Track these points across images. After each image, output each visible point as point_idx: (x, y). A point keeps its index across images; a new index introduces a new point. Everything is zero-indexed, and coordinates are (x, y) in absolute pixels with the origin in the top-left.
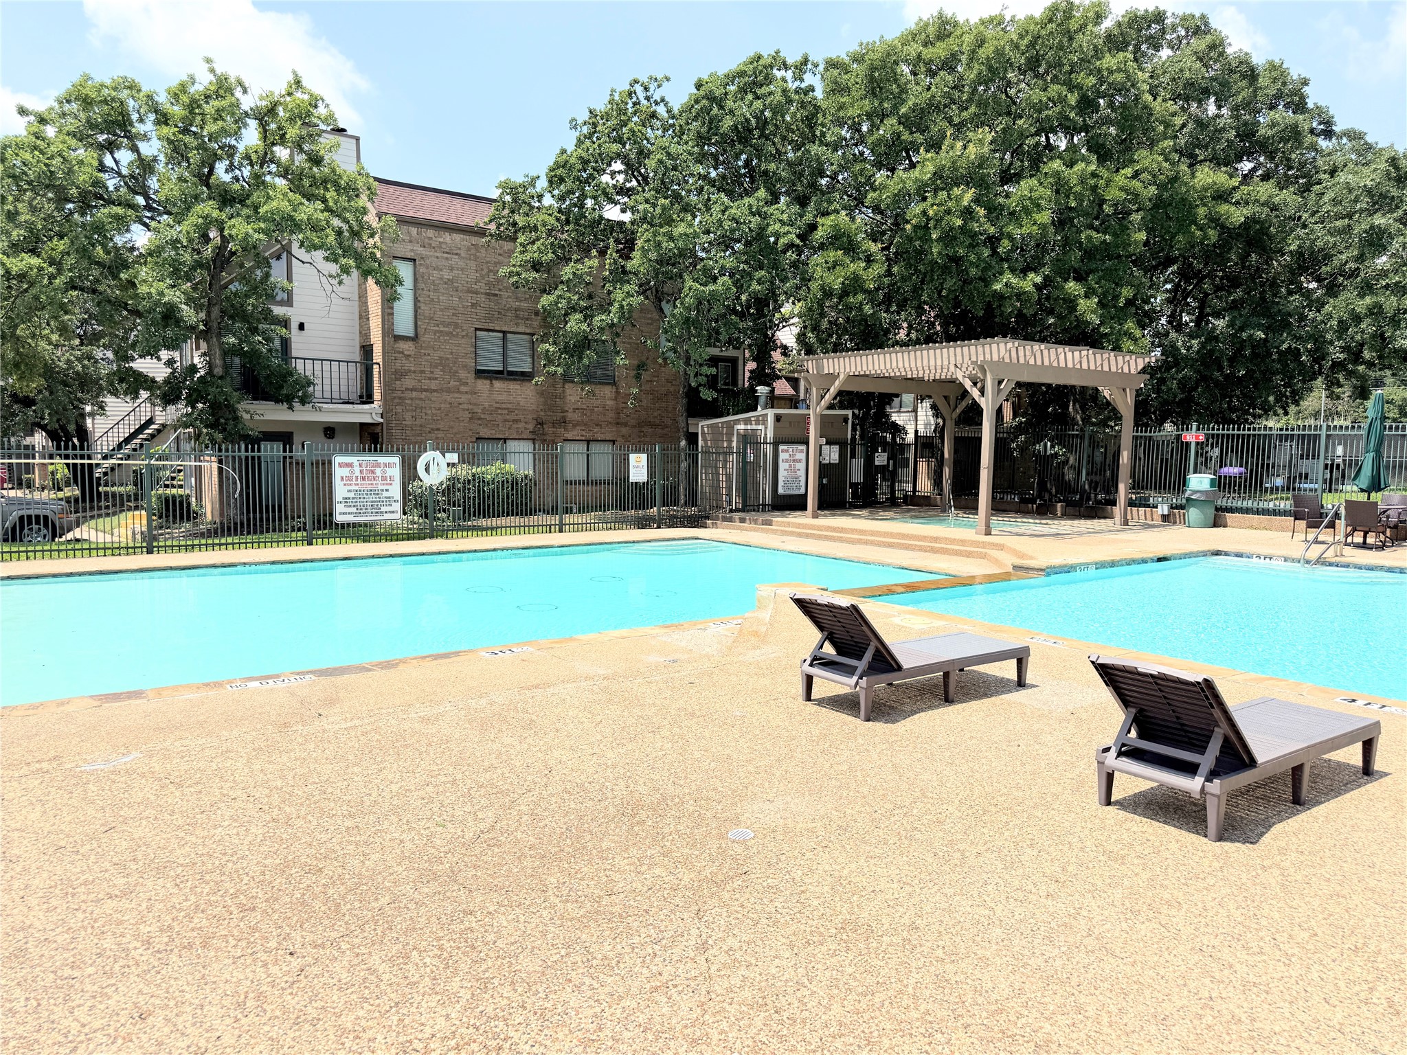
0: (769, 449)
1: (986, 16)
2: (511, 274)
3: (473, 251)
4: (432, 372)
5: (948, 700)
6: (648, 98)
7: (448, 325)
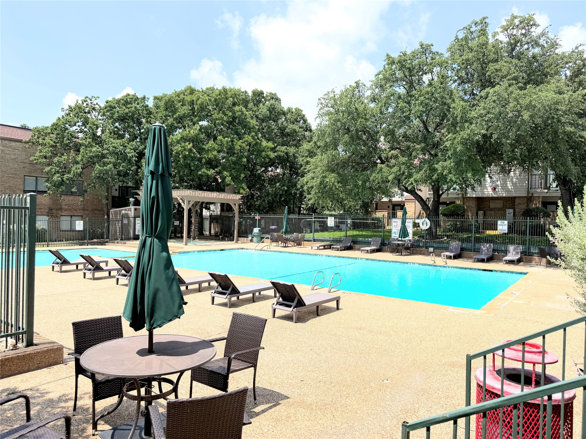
0: (132, 219)
1: (208, 87)
2: (35, 159)
3: (24, 149)
6: (91, 103)
7: (13, 174)
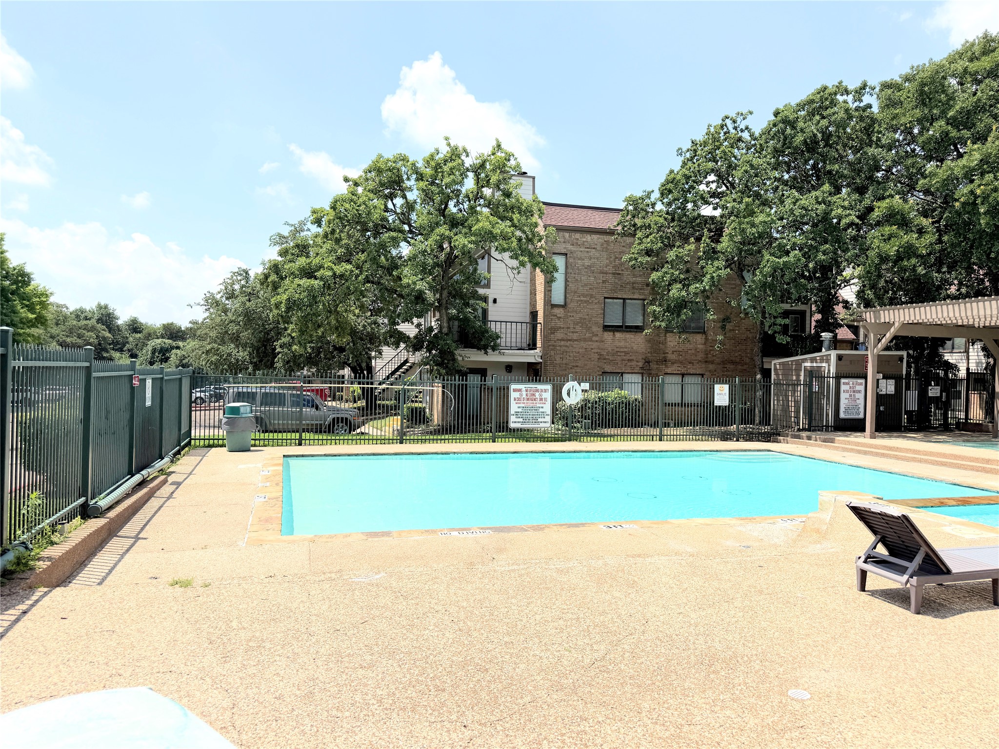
0: (832, 381)
2: (631, 259)
3: (605, 246)
4: (574, 328)
5: (996, 603)
6: (735, 128)
7: (587, 296)
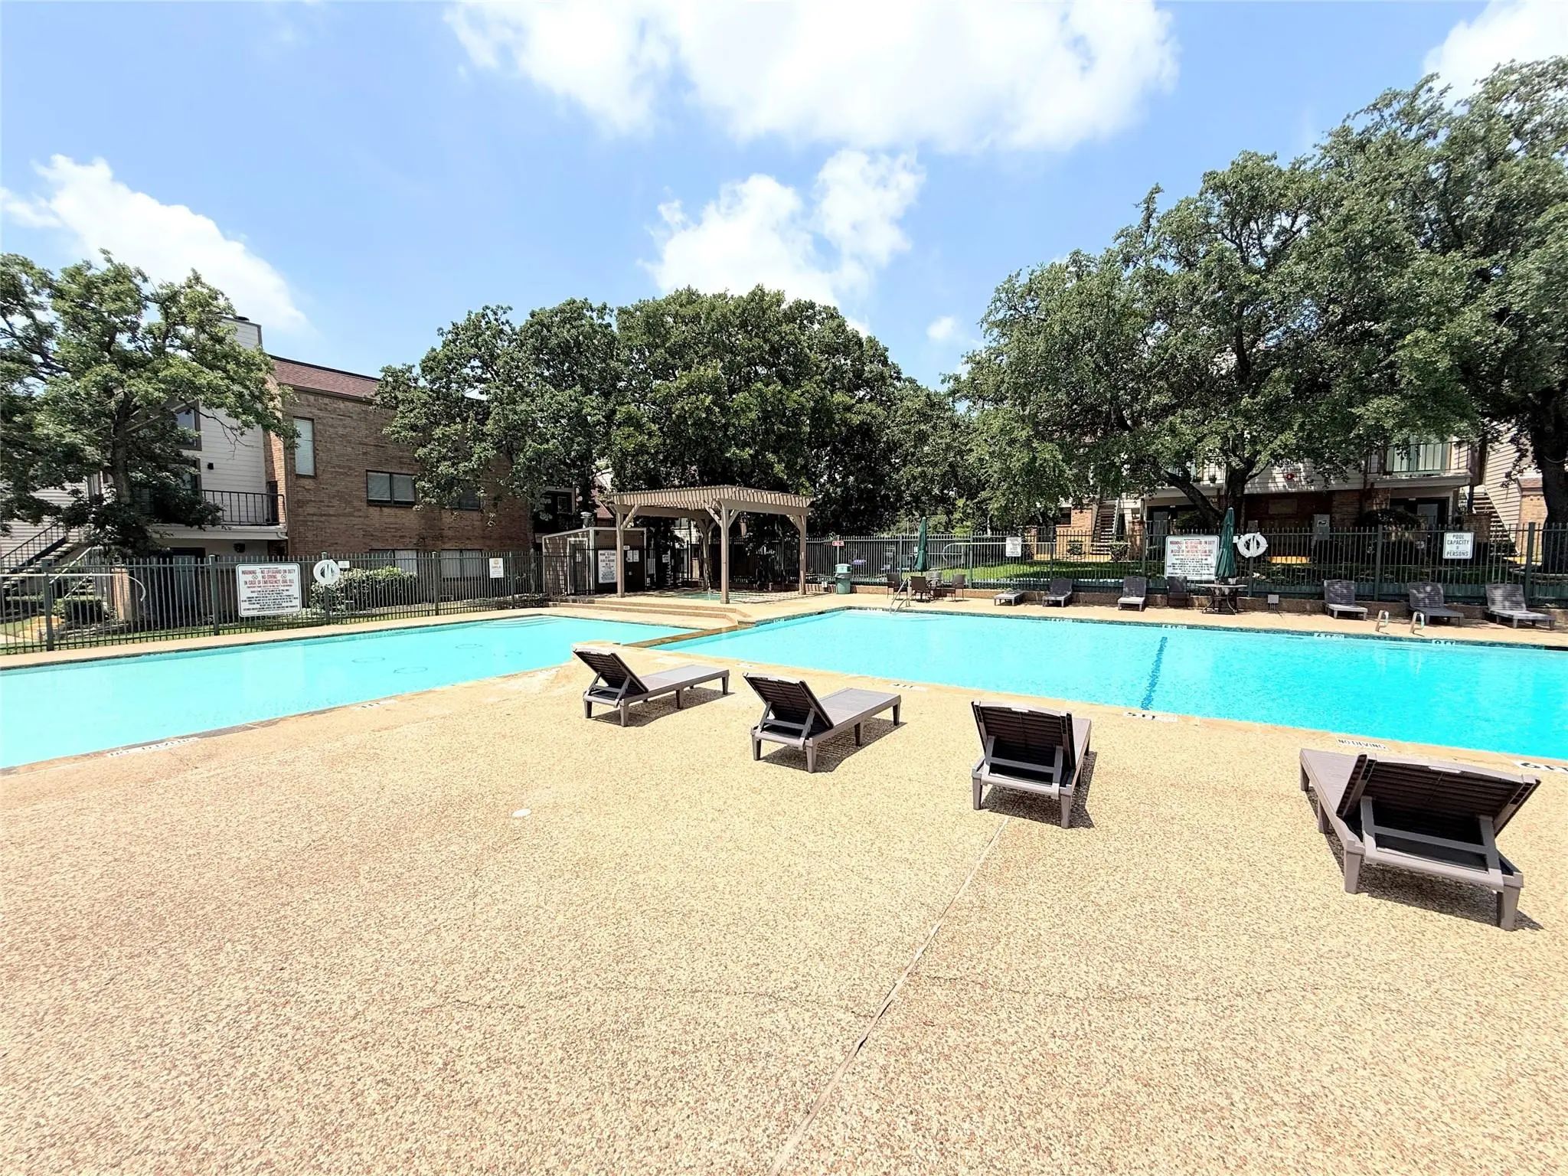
0: (591, 554)
2: (393, 433)
3: (362, 415)
4: (330, 502)
5: (680, 708)
6: (496, 320)
7: (343, 467)
